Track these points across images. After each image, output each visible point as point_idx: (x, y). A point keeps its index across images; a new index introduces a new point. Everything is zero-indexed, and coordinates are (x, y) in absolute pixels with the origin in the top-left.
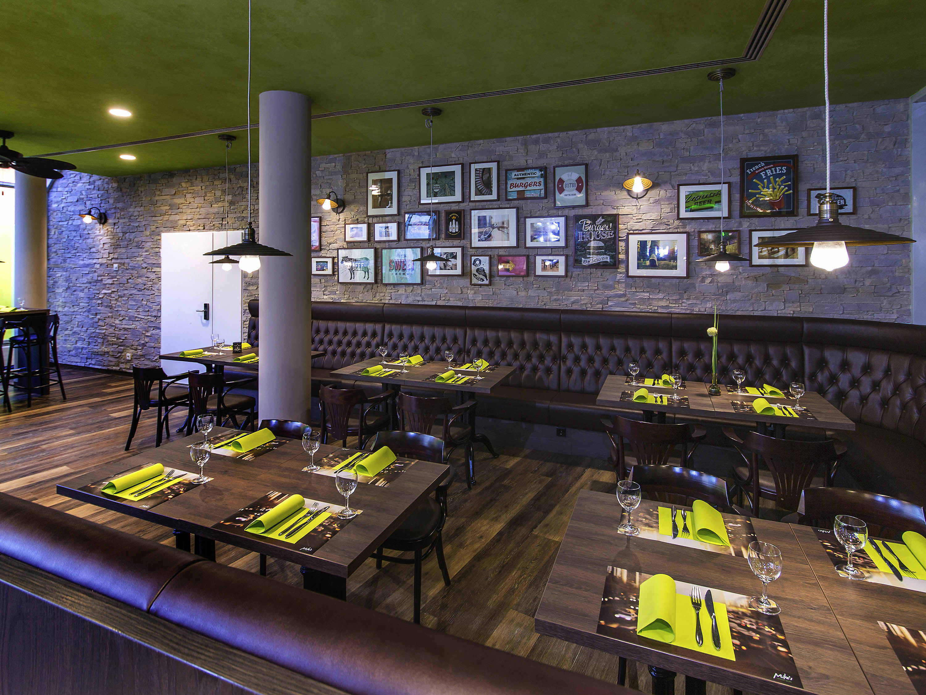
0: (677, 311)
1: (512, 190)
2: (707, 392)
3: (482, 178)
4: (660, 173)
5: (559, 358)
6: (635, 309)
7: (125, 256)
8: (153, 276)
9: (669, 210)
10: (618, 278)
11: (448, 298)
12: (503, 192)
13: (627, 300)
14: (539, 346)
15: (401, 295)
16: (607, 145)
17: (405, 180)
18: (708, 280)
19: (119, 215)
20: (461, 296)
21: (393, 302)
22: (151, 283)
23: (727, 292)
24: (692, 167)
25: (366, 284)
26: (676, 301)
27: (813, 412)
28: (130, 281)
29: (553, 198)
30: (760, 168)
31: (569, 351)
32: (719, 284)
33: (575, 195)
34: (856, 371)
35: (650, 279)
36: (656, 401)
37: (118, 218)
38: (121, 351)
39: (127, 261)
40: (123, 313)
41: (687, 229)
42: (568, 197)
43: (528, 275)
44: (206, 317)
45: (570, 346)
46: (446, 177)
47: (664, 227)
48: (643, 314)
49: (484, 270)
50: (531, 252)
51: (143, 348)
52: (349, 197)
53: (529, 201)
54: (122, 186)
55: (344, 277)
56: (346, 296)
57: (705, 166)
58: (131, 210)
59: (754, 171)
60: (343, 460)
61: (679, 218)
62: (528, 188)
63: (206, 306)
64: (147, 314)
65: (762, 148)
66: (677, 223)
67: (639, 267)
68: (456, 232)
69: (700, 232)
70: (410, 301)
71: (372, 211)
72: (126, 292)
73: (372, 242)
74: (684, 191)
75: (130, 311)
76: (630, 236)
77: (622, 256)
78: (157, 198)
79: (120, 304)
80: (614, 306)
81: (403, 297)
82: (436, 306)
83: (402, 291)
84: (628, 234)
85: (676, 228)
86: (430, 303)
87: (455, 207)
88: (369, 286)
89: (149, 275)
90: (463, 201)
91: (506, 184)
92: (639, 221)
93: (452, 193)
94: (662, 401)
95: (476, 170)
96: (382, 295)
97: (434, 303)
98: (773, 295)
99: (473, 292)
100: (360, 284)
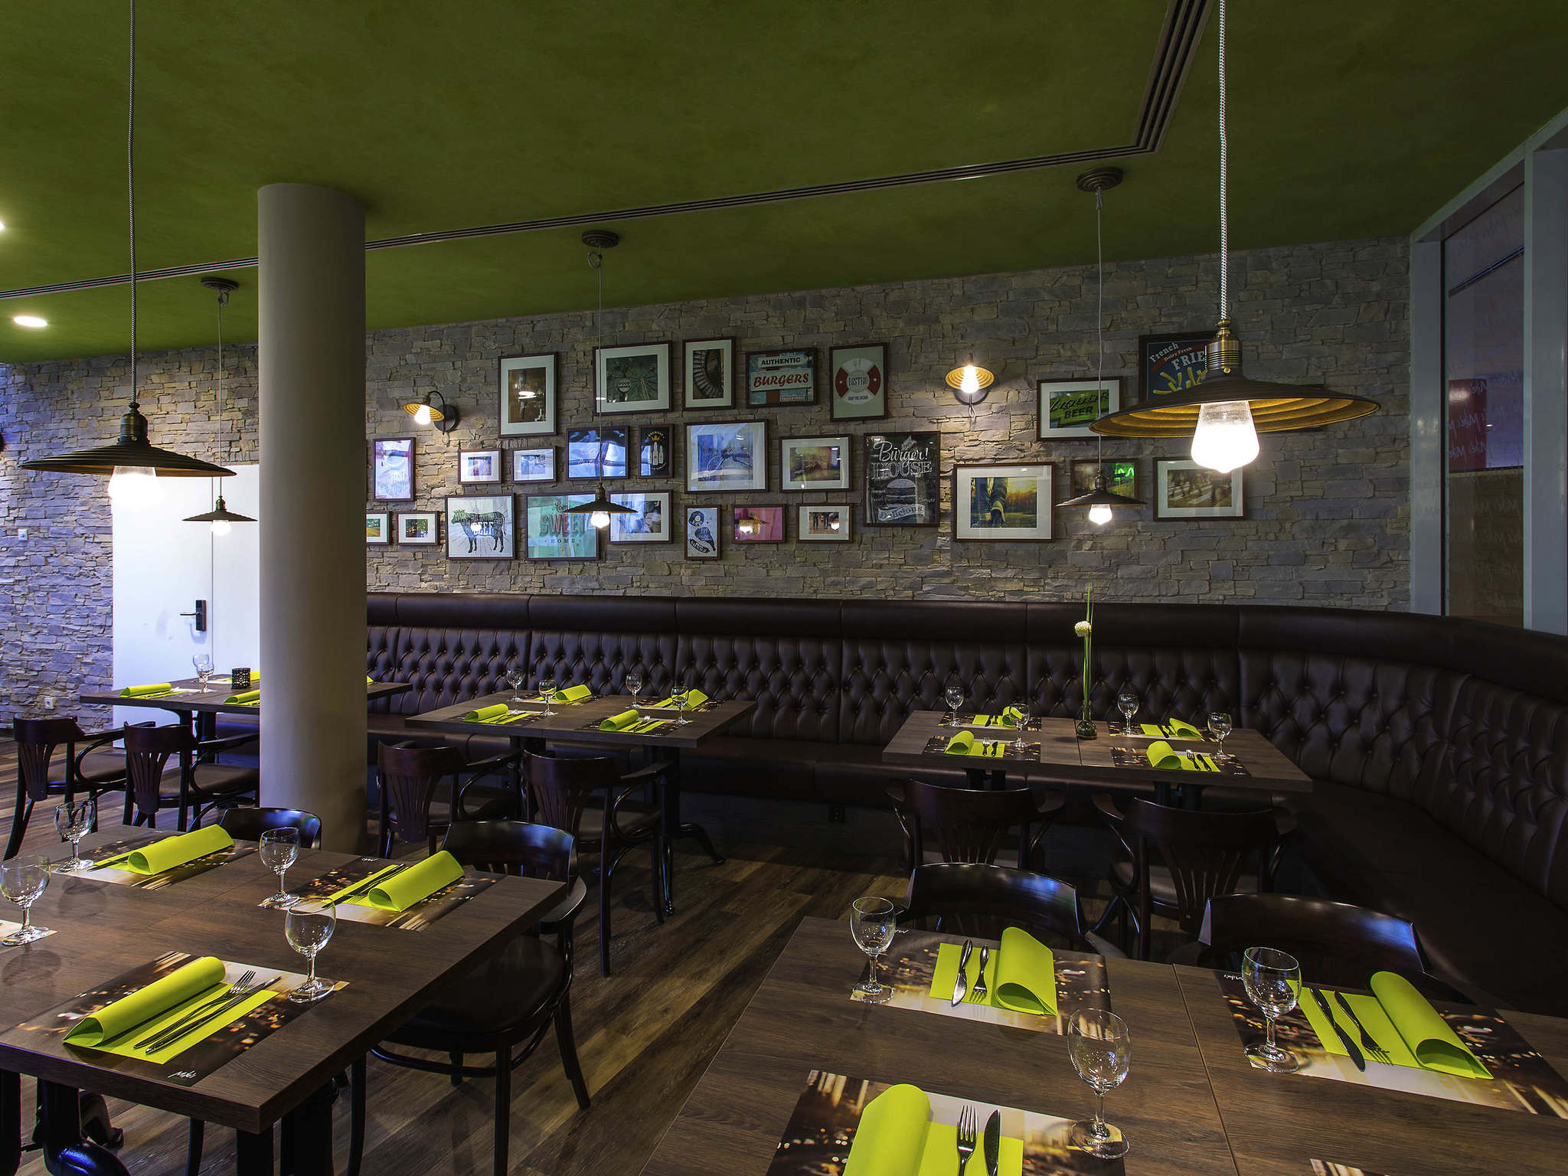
0: (1036, 598)
1: (757, 389)
2: (1074, 735)
3: (706, 368)
4: (1008, 361)
5: (837, 684)
6: (967, 598)
7: (41, 514)
8: (96, 551)
9: (1022, 425)
10: (939, 543)
11: (645, 584)
12: (742, 394)
13: (953, 582)
14: (803, 665)
15: (562, 579)
16: (921, 310)
17: (567, 372)
18: (1087, 546)
19: (28, 437)
20: (670, 579)
21: (548, 593)
22: (94, 564)
23: (1118, 566)
24: (1062, 351)
25: (499, 560)
26: (1035, 582)
27: (1245, 763)
28: (50, 560)
29: (829, 403)
30: (1171, 353)
31: (855, 673)
32: (1105, 552)
33: (866, 398)
34: (1322, 693)
35: (992, 545)
36: (985, 752)
37: (27, 442)
38: (34, 692)
39: (44, 522)
40: (37, 621)
41: (1053, 458)
42: (854, 402)
43: (786, 539)
44: (201, 625)
45: (857, 663)
46: (641, 365)
47: (1016, 454)
48: (980, 605)
49: (709, 533)
50: (792, 500)
51: (77, 687)
52: (465, 401)
53: (788, 408)
54: (34, 381)
55: (458, 547)
56: (461, 583)
57: (1083, 350)
58: (52, 426)
59: (1162, 357)
60: (355, 880)
61: (1039, 439)
62: (787, 386)
63: (201, 605)
64: (85, 622)
65: (1175, 319)
66: (1036, 446)
67: (974, 521)
68: (659, 465)
69: (1074, 463)
70: (577, 589)
71: (508, 428)
72: (43, 581)
73: (509, 483)
74: (1048, 391)
75: (52, 616)
76: (959, 471)
77: (945, 506)
78: (103, 404)
79: (32, 604)
80: (934, 594)
81: (566, 582)
82: (624, 598)
83: (564, 570)
84: (956, 467)
85: (1036, 456)
86: (613, 593)
87: (657, 420)
88: (503, 564)
89: (88, 548)
90: (673, 407)
91: (748, 378)
92: (975, 443)
93: (652, 394)
94: (994, 752)
95: (695, 353)
96: (528, 579)
97: (620, 593)
98: (1191, 569)
99: (689, 571)
100: (488, 560)
